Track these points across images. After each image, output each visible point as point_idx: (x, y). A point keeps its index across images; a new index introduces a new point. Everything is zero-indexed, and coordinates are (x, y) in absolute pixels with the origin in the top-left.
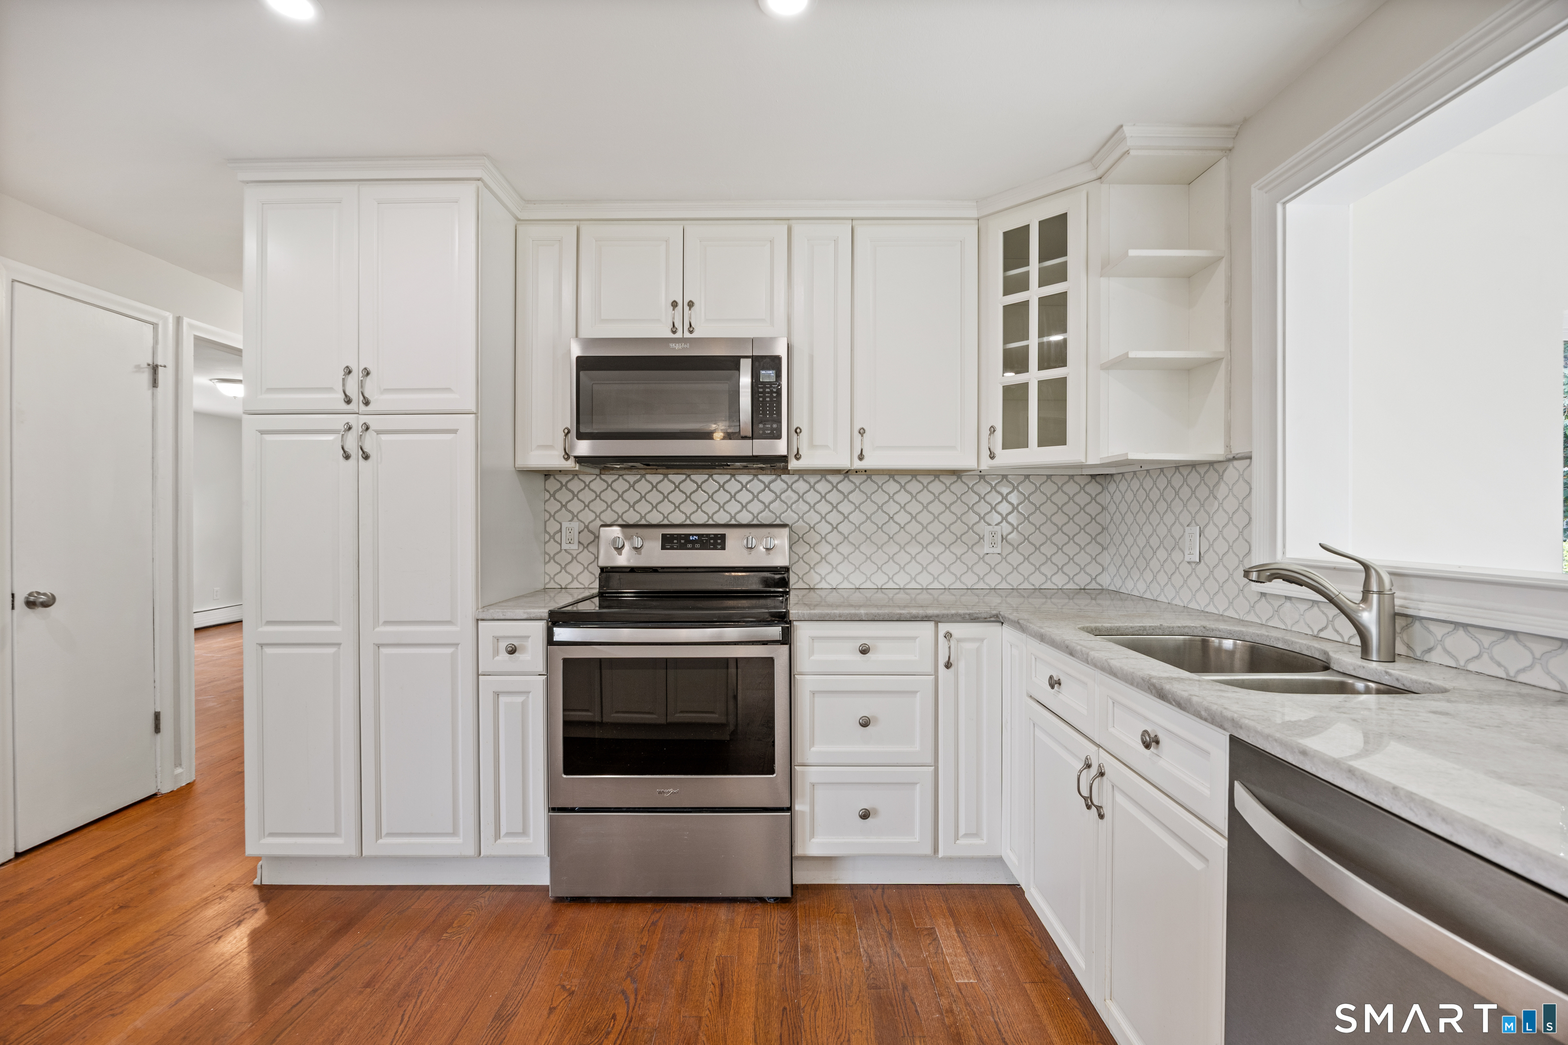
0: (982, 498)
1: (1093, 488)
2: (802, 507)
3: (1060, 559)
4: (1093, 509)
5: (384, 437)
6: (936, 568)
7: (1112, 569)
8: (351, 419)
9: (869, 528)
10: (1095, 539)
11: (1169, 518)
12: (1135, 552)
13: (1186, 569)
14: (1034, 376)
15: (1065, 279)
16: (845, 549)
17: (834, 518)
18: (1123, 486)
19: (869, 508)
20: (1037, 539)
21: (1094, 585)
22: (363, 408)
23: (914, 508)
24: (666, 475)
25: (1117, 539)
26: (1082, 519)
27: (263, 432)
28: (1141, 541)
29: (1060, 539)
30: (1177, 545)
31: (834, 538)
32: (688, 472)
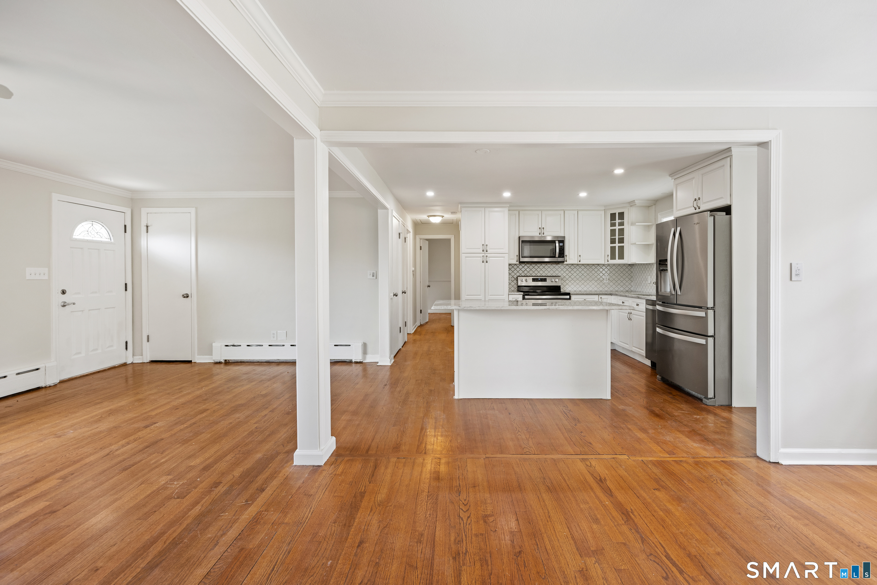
0: (604, 270)
1: (629, 267)
2: (562, 272)
3: (622, 284)
4: (629, 272)
5: (490, 258)
6: (593, 286)
7: (634, 286)
8: (484, 254)
9: (578, 277)
10: (630, 279)
11: (645, 274)
12: (639, 282)
13: (648, 285)
14: (617, 245)
15: (623, 225)
16: (572, 282)
17: (570, 274)
18: (636, 267)
19: (578, 272)
20: (616, 279)
21: (630, 290)
22: (486, 252)
23: (588, 272)
24: (531, 265)
25: (635, 279)
26: (627, 275)
27: (466, 257)
28: (640, 279)
29: (622, 279)
30: (647, 280)
31: (570, 279)
32: (536, 264)
